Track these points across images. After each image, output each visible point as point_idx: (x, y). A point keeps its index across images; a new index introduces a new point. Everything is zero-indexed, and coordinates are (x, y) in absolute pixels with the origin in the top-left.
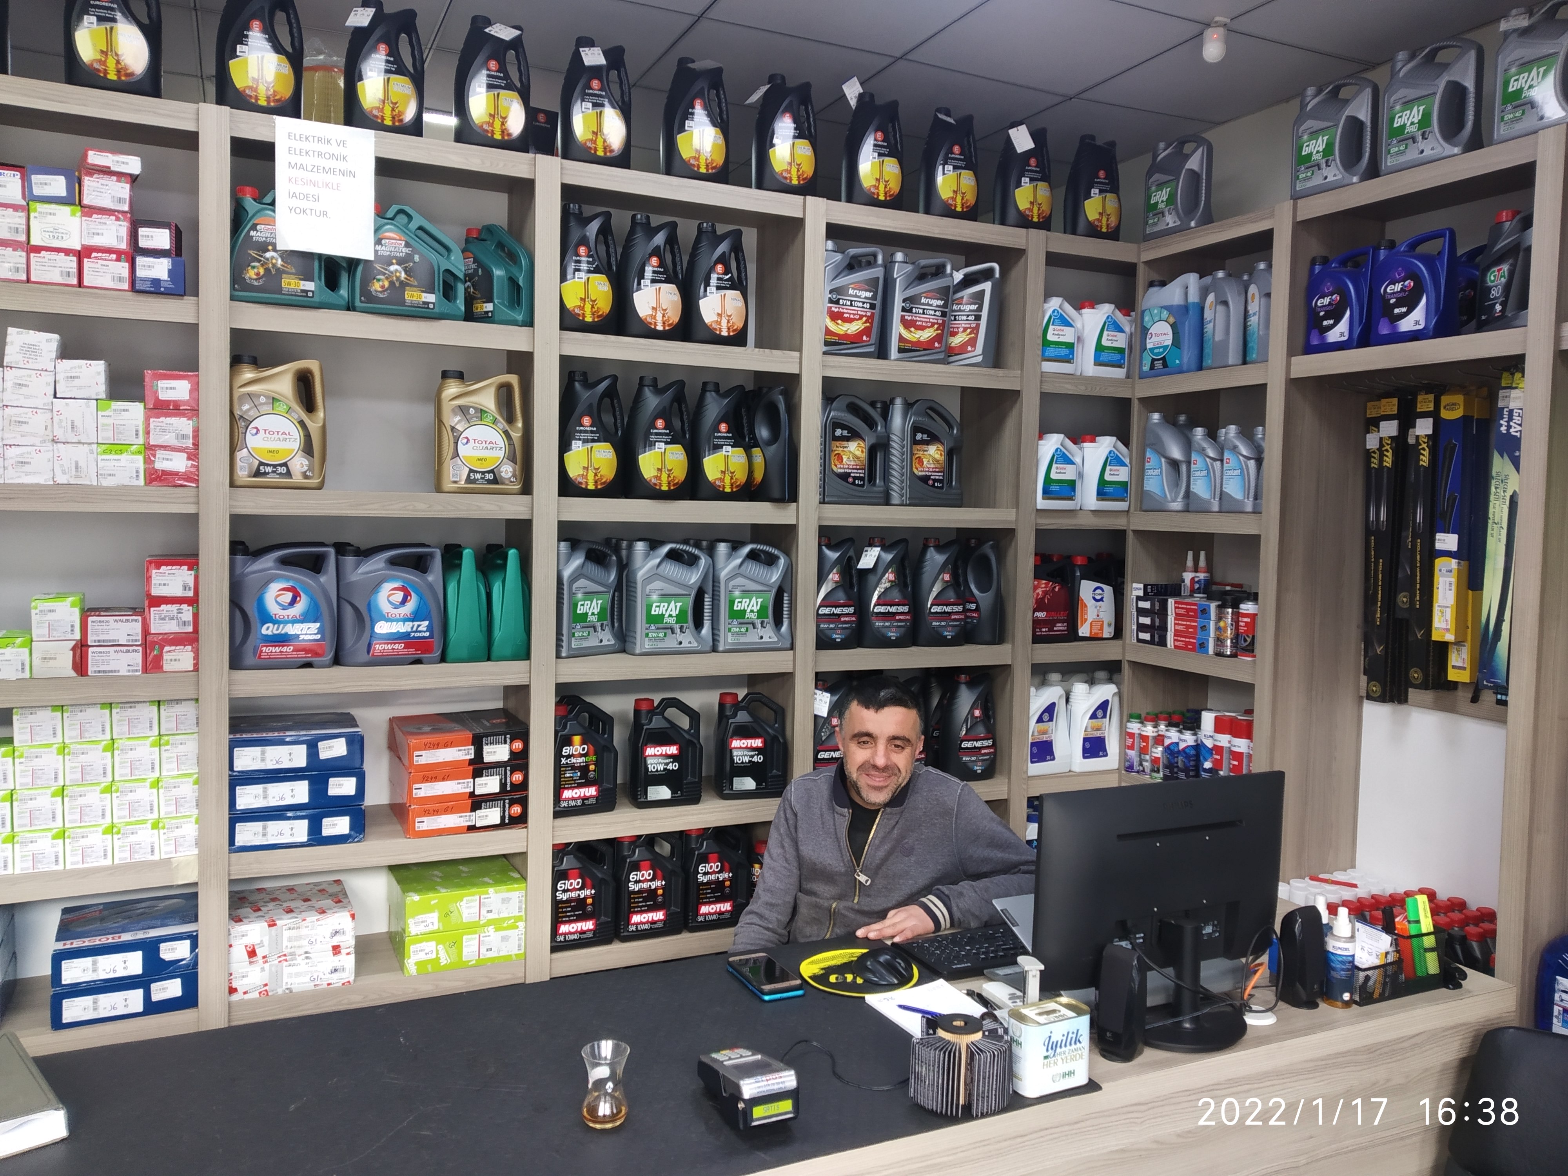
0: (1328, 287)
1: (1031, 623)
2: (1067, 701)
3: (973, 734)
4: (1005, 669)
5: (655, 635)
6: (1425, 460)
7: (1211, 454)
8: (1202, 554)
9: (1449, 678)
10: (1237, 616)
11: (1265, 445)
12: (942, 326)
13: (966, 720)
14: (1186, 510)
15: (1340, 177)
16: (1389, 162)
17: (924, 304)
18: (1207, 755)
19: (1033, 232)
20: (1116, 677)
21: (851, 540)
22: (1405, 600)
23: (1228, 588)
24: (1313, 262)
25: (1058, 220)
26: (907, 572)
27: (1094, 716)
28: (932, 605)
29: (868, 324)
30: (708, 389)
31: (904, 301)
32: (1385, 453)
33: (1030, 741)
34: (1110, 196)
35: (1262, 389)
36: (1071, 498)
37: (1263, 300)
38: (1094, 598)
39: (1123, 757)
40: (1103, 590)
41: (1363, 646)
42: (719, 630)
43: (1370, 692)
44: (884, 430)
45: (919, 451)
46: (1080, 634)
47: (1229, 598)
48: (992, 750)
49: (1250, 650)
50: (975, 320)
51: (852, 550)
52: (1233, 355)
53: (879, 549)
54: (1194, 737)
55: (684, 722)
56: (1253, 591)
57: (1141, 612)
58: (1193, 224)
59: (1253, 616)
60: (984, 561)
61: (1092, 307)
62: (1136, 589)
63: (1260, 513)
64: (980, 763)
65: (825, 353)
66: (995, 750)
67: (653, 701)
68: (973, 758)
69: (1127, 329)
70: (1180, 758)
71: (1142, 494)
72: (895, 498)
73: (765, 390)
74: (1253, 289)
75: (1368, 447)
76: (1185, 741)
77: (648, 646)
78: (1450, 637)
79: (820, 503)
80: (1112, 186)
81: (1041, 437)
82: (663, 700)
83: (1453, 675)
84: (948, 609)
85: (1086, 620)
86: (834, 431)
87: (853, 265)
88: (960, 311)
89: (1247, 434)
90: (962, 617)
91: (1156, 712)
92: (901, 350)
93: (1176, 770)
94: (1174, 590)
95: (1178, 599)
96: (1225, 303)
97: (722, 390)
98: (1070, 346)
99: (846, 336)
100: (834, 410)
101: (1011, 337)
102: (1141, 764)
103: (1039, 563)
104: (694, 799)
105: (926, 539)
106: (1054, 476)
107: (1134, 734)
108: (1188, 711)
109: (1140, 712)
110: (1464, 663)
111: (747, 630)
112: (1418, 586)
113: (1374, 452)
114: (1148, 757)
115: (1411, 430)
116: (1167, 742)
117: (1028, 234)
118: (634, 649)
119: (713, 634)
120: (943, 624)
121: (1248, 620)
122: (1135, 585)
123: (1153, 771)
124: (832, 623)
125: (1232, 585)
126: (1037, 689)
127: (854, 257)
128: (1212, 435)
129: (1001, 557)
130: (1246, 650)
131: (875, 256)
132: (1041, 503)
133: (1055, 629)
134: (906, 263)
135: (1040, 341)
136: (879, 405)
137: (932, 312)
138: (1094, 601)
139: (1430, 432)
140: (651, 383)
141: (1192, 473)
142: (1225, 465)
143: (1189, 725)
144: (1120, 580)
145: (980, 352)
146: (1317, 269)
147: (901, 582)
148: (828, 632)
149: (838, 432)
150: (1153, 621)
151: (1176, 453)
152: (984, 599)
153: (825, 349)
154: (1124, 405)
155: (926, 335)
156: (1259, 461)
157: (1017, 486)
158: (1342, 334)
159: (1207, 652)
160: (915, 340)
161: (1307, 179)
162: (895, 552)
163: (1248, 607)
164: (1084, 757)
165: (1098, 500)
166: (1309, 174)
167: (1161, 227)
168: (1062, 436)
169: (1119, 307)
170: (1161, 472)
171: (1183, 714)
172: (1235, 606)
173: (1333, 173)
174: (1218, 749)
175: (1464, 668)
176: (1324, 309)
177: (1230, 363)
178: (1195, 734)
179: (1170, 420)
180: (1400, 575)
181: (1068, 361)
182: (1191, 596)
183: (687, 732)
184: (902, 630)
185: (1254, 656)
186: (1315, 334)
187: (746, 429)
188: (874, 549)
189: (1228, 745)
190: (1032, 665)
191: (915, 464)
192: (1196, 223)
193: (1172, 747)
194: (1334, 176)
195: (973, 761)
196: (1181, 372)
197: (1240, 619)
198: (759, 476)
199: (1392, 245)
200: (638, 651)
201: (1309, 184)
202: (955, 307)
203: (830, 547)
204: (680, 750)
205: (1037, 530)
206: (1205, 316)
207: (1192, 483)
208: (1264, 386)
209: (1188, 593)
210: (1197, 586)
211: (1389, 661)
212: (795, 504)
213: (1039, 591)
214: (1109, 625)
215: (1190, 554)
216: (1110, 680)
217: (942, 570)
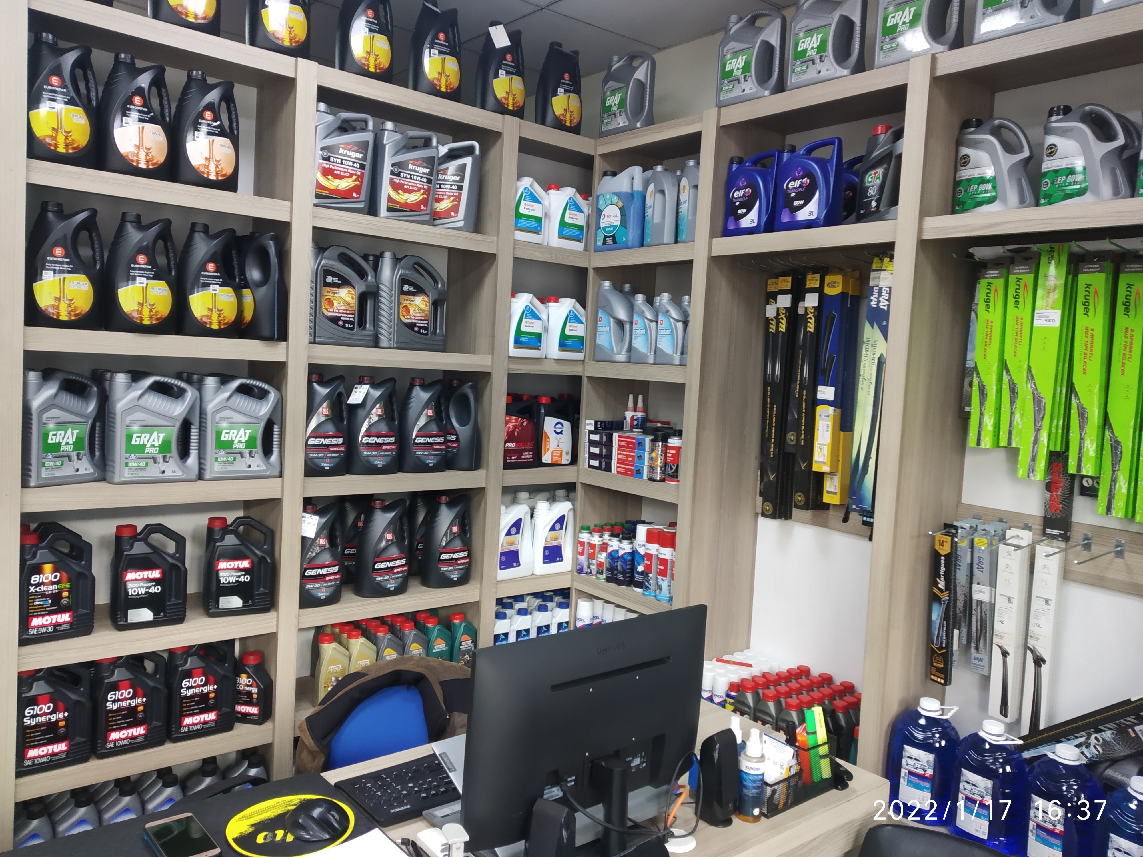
0: (742, 182)
1: (502, 453)
2: (532, 516)
3: (451, 547)
4: (481, 491)
5: (136, 464)
6: (811, 327)
7: (649, 315)
8: (640, 397)
9: (824, 501)
10: (666, 448)
11: (690, 311)
12: (427, 192)
13: (446, 534)
14: (629, 362)
15: (754, 90)
16: (793, 79)
17: (411, 170)
18: (640, 561)
19: (507, 117)
20: (572, 495)
21: (341, 378)
22: (792, 438)
23: (659, 425)
24: (731, 162)
25: (530, 110)
26: (395, 407)
27: (553, 529)
28: (417, 436)
29: (358, 183)
30: (196, 229)
31: (393, 165)
32: (781, 320)
33: (500, 551)
34: (573, 96)
35: (689, 263)
36: (538, 348)
37: (692, 190)
38: (555, 432)
39: (575, 560)
40: (562, 425)
41: (759, 473)
42: (205, 459)
43: (764, 511)
44: (374, 280)
45: (405, 300)
46: (544, 461)
47: (659, 433)
48: (467, 560)
49: (675, 476)
50: (457, 189)
51: (342, 386)
52: (668, 236)
53: (368, 386)
54: (631, 546)
55: (171, 547)
56: (678, 428)
57: (592, 443)
58: (638, 125)
59: (678, 449)
60: (464, 401)
61: (558, 188)
62: (588, 425)
63: (686, 365)
64: (456, 572)
65: (315, 205)
66: (470, 560)
67: (135, 527)
68: (451, 568)
69: (585, 210)
70: (619, 563)
71: (595, 346)
72: (384, 341)
73: (257, 235)
74: (684, 182)
75: (767, 316)
76: (623, 549)
77: (127, 475)
78: (826, 469)
79: (310, 343)
80: (575, 88)
81: (513, 295)
82: (147, 526)
83: (827, 499)
84: (431, 440)
85: (549, 449)
86: (325, 278)
87: (344, 128)
88: (444, 180)
89: (676, 301)
90: (443, 447)
91: (602, 524)
92: (389, 209)
93: (615, 572)
94: (618, 426)
95: (621, 434)
96: (662, 192)
97: (212, 232)
98: (539, 220)
99: (336, 191)
100: (326, 258)
101: (490, 207)
102: (589, 568)
103: (510, 402)
104: (179, 619)
105: (413, 379)
106: (523, 328)
107: (584, 543)
108: (627, 522)
109: (589, 525)
110: (835, 489)
111: (235, 459)
112: (803, 427)
113: (772, 320)
114: (594, 562)
115: (800, 303)
116: (610, 549)
117: (504, 119)
118: (113, 478)
119: (200, 463)
120: (426, 453)
121: (674, 452)
122: (588, 421)
123: (598, 573)
124: (321, 452)
125: (662, 423)
126: (507, 507)
127: (345, 121)
128: (650, 301)
129: (479, 396)
130: (672, 476)
131: (366, 122)
132: (513, 351)
133: (523, 457)
134: (396, 132)
135: (514, 213)
136: (371, 258)
137: (419, 178)
138: (555, 434)
139: (816, 304)
140: (133, 219)
141: (633, 331)
142: (659, 325)
143: (627, 536)
144: (576, 416)
145: (462, 219)
146: (735, 167)
147: (388, 416)
148: (317, 461)
149: (329, 279)
150: (601, 450)
151: (622, 314)
152: (463, 431)
153: (316, 201)
154: (582, 272)
155: (414, 198)
156: (686, 323)
157: (493, 336)
158: (752, 221)
159: (642, 477)
160: (402, 201)
161: (729, 91)
162: (383, 390)
163: (674, 442)
164: (544, 563)
165: (559, 350)
166: (731, 87)
167: (613, 126)
168: (531, 295)
169: (580, 191)
170: (610, 329)
171: (622, 525)
172: (665, 440)
173: (750, 87)
174: (649, 556)
175: (835, 493)
176: (739, 199)
177: (665, 241)
178: (631, 543)
179: (618, 288)
180: (789, 418)
181: (537, 232)
182: (631, 430)
183: (172, 556)
184: (389, 458)
185: (678, 481)
186: (731, 220)
187: (236, 270)
188: (364, 386)
189: (656, 553)
190: (503, 487)
191: (402, 312)
192: (641, 124)
193: (613, 554)
194: (750, 89)
195: (451, 571)
196: (627, 248)
197: (668, 451)
198: (248, 315)
199: (793, 149)
200: (117, 480)
201: (731, 95)
202: (440, 177)
203: (321, 383)
204: (163, 573)
205: (509, 374)
206: (647, 202)
207: (633, 339)
208: (691, 262)
209: (628, 428)
210: (635, 423)
211: (779, 486)
212: (284, 343)
213: (510, 425)
214: (567, 454)
215: (631, 397)
216: (568, 498)
217: (426, 406)
